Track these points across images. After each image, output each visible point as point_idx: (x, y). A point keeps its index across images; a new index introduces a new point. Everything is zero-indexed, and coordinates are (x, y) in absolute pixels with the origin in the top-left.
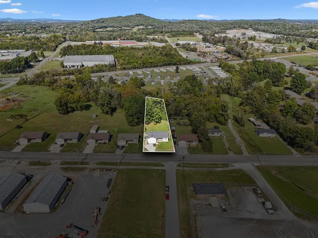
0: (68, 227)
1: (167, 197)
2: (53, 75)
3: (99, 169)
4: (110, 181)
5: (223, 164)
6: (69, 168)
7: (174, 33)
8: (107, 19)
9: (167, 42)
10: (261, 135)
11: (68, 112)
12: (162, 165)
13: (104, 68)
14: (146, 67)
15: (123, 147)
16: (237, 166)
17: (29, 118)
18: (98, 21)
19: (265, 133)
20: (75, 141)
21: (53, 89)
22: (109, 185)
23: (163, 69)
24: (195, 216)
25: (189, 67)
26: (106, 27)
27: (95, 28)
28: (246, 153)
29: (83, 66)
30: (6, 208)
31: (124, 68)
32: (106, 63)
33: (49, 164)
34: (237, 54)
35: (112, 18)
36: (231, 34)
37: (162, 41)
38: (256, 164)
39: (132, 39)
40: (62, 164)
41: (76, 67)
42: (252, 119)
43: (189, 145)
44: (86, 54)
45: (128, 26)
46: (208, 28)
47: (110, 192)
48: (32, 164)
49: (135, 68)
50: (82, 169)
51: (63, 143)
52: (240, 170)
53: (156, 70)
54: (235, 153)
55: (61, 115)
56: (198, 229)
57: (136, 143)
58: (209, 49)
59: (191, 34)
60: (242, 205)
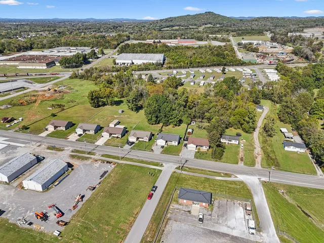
0: (50, 207)
1: (150, 196)
3: (101, 160)
4: (105, 173)
5: (226, 174)
6: (76, 156)
7: (240, 32)
8: (175, 18)
9: (229, 41)
10: (286, 148)
11: (99, 106)
12: (162, 165)
13: (150, 67)
14: (193, 67)
15: (133, 143)
16: (241, 177)
17: (65, 108)
18: (167, 20)
19: (292, 147)
20: (92, 132)
21: (96, 84)
22: (102, 176)
23: (209, 70)
24: (169, 219)
25: (239, 69)
26: (173, 26)
27: (162, 27)
28: (258, 166)
29: (133, 63)
30: (12, 182)
31: (170, 67)
32: (154, 62)
33: (62, 150)
34: (305, 56)
35: (180, 17)
36: (308, 33)
37: (223, 40)
38: (263, 179)
39: (192, 38)
40: (72, 152)
41: (126, 65)
42: (284, 130)
43: (199, 149)
44: (141, 52)
45: (195, 25)
47: (100, 183)
48: (48, 148)
49: (180, 67)
50: (87, 158)
51: (82, 133)
52: (242, 182)
53: (202, 70)
54: (245, 164)
55: (93, 108)
56: (165, 232)
57: (146, 141)
58: (275, 49)
60: (224, 218)
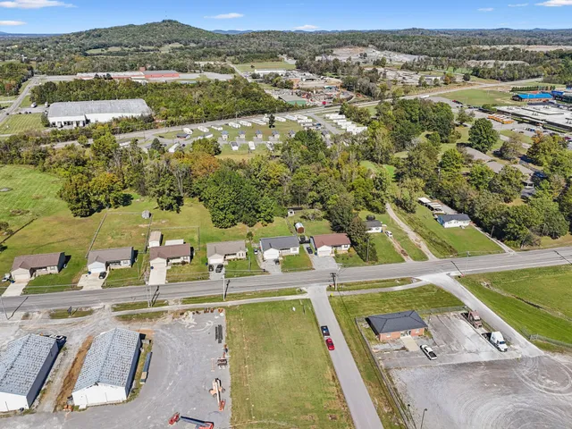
0: (172, 422)
1: (330, 345)
2: (38, 143)
3: (194, 310)
4: (219, 329)
5: (402, 280)
6: (132, 315)
7: (243, 56)
8: (106, 30)
9: (233, 71)
10: (447, 225)
11: (92, 212)
12: (301, 292)
13: (135, 125)
14: (213, 119)
15: (220, 267)
16: (426, 279)
17: (14, 229)
18: (88, 34)
19: (453, 221)
20: (126, 264)
21: (44, 170)
22: (219, 336)
23: (245, 122)
24: (387, 370)
25: (289, 116)
26: (105, 46)
27: (85, 48)
28: (432, 258)
29: (88, 121)
30: (36, 403)
31: (172, 122)
32: (134, 115)
33: (91, 312)
34: (365, 91)
35: (116, 28)
36: (343, 55)
37: (224, 70)
38: (454, 273)
39: (167, 69)
40: (115, 310)
41: (75, 125)
42: (425, 200)
43: (335, 252)
44: (86, 98)
45: (150, 44)
46: (300, 46)
47: (226, 350)
48: (54, 316)
49: (191, 121)
50: (158, 315)
51: (103, 270)
52: (433, 286)
53: (233, 123)
54: (415, 259)
55: (79, 218)
56: (399, 391)
57: (241, 257)
58: (312, 82)
59: (273, 57)
60: (455, 342)
